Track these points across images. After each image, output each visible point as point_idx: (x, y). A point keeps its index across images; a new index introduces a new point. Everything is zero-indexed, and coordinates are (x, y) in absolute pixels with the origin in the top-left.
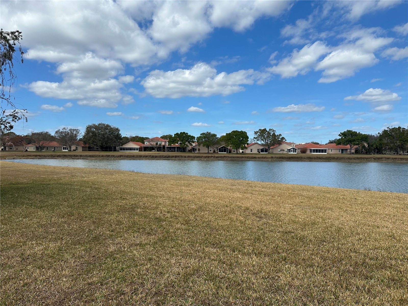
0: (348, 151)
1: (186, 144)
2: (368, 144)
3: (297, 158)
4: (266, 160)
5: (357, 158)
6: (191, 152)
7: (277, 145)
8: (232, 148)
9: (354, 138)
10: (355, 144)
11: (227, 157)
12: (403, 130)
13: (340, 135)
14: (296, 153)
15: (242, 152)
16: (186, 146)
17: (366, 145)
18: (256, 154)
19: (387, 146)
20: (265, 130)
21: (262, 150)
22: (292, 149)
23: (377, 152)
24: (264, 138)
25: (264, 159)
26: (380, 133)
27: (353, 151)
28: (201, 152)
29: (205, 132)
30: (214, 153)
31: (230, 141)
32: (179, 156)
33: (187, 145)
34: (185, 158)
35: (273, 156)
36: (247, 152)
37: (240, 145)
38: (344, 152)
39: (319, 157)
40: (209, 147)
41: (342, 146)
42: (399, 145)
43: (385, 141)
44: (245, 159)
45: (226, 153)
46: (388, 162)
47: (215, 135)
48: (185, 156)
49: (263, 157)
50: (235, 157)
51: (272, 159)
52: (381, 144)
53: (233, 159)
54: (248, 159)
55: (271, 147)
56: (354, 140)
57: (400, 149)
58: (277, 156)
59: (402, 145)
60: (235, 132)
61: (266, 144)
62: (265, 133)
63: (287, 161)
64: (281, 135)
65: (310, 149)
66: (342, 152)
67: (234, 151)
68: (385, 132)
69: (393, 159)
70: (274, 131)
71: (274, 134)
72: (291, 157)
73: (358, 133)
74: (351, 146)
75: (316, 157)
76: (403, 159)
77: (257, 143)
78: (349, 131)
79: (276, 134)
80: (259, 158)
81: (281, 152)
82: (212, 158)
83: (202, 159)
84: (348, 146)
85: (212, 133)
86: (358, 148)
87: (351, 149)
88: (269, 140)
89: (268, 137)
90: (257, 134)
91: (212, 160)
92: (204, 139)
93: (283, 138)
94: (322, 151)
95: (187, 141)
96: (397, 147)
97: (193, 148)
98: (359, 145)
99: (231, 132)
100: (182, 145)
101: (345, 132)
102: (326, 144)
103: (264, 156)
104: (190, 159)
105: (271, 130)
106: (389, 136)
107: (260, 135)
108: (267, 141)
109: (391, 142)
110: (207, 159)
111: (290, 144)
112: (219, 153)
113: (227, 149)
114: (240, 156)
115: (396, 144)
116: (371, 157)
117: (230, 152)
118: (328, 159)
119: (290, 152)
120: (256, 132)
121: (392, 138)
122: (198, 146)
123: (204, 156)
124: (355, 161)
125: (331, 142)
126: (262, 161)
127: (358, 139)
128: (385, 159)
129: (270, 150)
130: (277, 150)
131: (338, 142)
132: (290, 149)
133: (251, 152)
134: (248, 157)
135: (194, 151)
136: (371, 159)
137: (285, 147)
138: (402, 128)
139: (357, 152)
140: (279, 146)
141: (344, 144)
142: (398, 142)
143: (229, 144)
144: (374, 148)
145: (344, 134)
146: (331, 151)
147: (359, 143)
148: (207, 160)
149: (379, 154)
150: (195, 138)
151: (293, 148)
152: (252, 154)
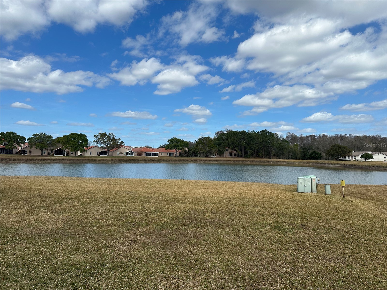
0: (174, 154)
1: (14, 146)
2: (188, 149)
3: (135, 160)
4: (106, 162)
5: (180, 160)
6: (20, 154)
7: (116, 148)
8: (71, 151)
9: (179, 144)
10: (179, 149)
11: (65, 160)
12: (211, 139)
13: (168, 141)
14: (133, 156)
15: (81, 155)
16: (13, 147)
17: (187, 150)
18: (95, 157)
19: (201, 151)
20: (105, 134)
21: (102, 153)
22: (130, 153)
23: (195, 156)
24: (104, 141)
25: (104, 162)
26: (197, 141)
27: (178, 154)
28: (32, 154)
29: (39, 133)
30: (48, 156)
31: (68, 143)
32: (7, 159)
33: (16, 146)
34: (14, 161)
35: (113, 158)
36: (85, 155)
37: (79, 148)
38: (171, 156)
39: (152, 159)
40: (43, 150)
41: (170, 151)
42: (208, 150)
43: (199, 147)
44: (85, 162)
45: (63, 155)
46: (201, 163)
47: (50, 137)
48: (14, 158)
49: (103, 160)
50: (75, 160)
51: (112, 162)
52: (197, 149)
53: (73, 162)
54: (88, 162)
55: (111, 150)
56: (179, 146)
57: (209, 153)
58: (116, 158)
59: (210, 150)
60: (73, 135)
61: (106, 147)
62: (105, 137)
63: (126, 163)
64: (120, 140)
65: (145, 153)
66: (170, 155)
67: (72, 154)
68: (200, 140)
69: (204, 160)
70: (113, 135)
71: (114, 138)
72: (129, 160)
73: (181, 140)
74: (176, 151)
75: (150, 160)
76: (210, 161)
77: (96, 146)
78: (175, 138)
79: (116, 138)
80: (99, 160)
81: (120, 155)
82: (49, 161)
83: (37, 162)
84: (174, 150)
85: (47, 134)
86: (182, 152)
87: (176, 153)
88: (109, 144)
89: (108, 141)
90: (97, 137)
91: (48, 163)
92: (37, 140)
93: (122, 142)
94: (155, 154)
95: (15, 142)
96: (207, 151)
97: (22, 150)
98: (182, 150)
99: (70, 135)
100: (9, 146)
101: (172, 139)
102: (157, 148)
103: (105, 159)
104: (21, 162)
105: (111, 134)
106: (202, 143)
107: (100, 139)
108: (107, 145)
109: (203, 148)
110: (42, 161)
111: (128, 147)
112: (55, 155)
113: (64, 151)
114: (79, 159)
115: (206, 150)
116: (190, 159)
117: (67, 154)
118: (159, 161)
119: (128, 155)
120: (96, 136)
121: (204, 145)
122: (29, 147)
123: (38, 158)
124: (179, 162)
125: (161, 147)
126: (103, 163)
127: (181, 145)
128: (199, 161)
129: (110, 153)
130: (116, 153)
131: (166, 147)
132: (128, 153)
133: (90, 155)
134: (89, 160)
135: (23, 153)
136: (190, 161)
137: (124, 150)
138: (210, 138)
139: (181, 155)
140: (118, 149)
141: (171, 149)
142: (208, 148)
143: (66, 147)
144: (192, 152)
145: (171, 141)
146: (162, 154)
147: (182, 148)
148: (42, 163)
149: (196, 157)
150: (26, 138)
151: (131, 151)
152: (92, 157)
